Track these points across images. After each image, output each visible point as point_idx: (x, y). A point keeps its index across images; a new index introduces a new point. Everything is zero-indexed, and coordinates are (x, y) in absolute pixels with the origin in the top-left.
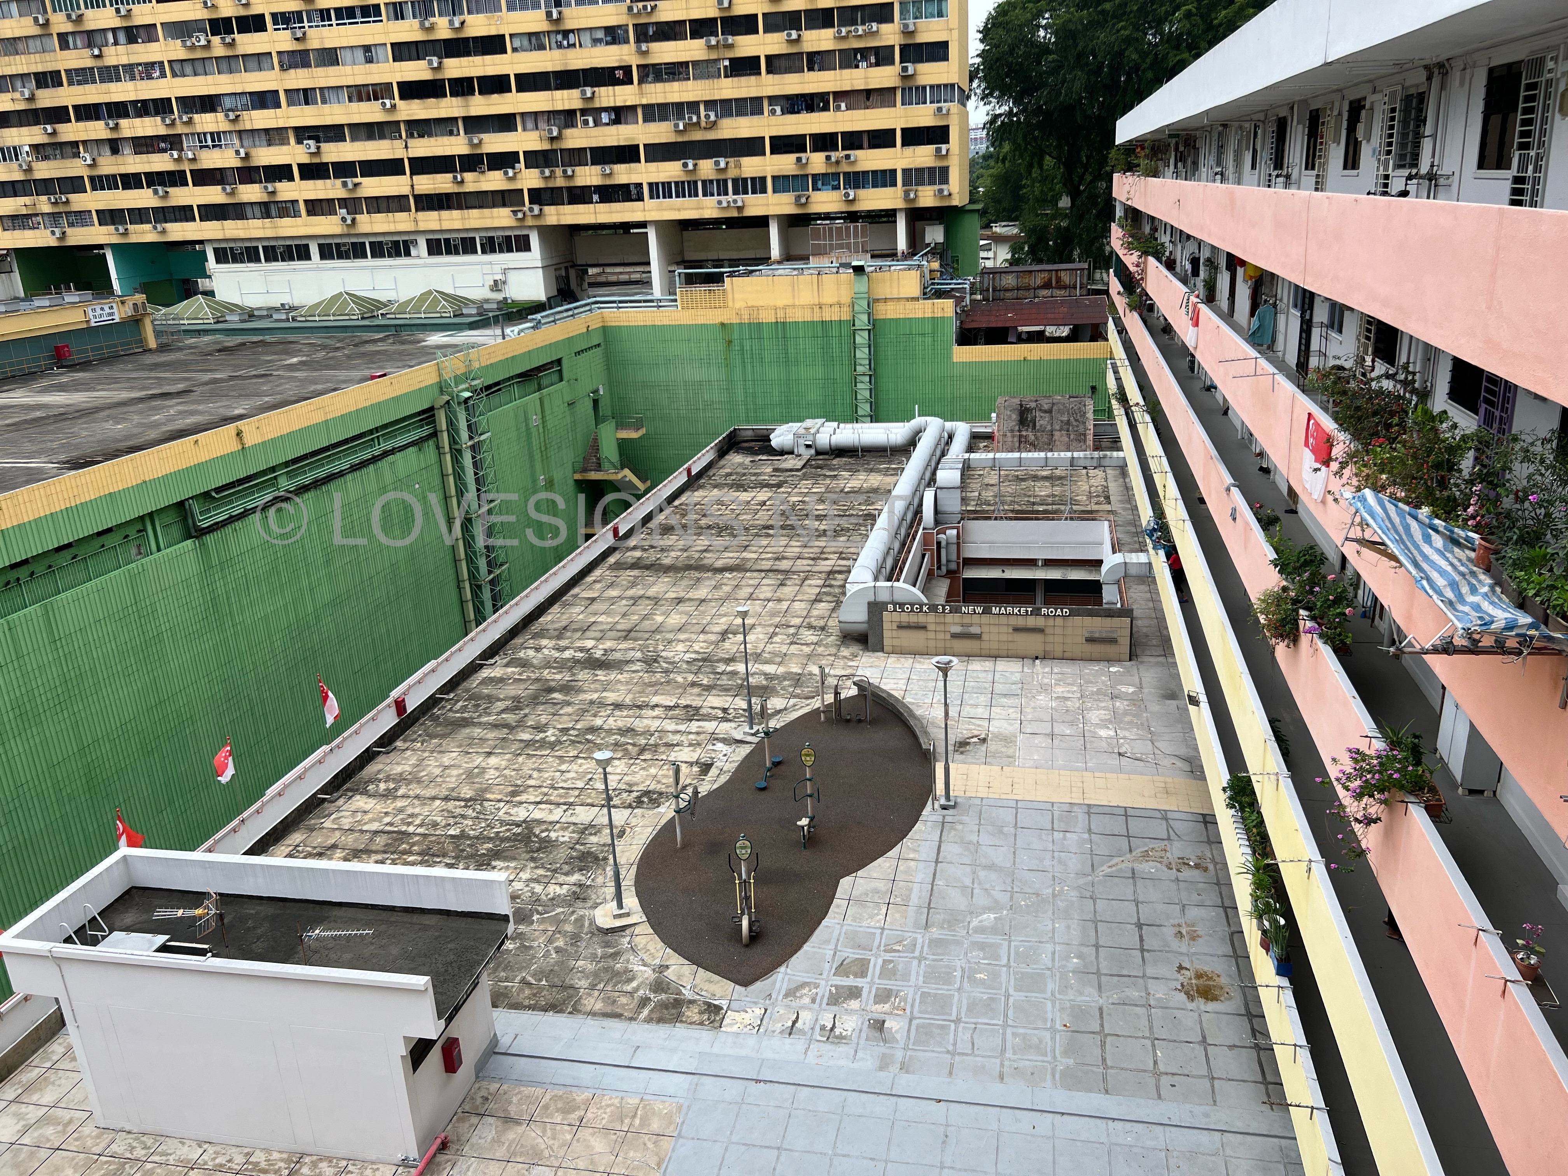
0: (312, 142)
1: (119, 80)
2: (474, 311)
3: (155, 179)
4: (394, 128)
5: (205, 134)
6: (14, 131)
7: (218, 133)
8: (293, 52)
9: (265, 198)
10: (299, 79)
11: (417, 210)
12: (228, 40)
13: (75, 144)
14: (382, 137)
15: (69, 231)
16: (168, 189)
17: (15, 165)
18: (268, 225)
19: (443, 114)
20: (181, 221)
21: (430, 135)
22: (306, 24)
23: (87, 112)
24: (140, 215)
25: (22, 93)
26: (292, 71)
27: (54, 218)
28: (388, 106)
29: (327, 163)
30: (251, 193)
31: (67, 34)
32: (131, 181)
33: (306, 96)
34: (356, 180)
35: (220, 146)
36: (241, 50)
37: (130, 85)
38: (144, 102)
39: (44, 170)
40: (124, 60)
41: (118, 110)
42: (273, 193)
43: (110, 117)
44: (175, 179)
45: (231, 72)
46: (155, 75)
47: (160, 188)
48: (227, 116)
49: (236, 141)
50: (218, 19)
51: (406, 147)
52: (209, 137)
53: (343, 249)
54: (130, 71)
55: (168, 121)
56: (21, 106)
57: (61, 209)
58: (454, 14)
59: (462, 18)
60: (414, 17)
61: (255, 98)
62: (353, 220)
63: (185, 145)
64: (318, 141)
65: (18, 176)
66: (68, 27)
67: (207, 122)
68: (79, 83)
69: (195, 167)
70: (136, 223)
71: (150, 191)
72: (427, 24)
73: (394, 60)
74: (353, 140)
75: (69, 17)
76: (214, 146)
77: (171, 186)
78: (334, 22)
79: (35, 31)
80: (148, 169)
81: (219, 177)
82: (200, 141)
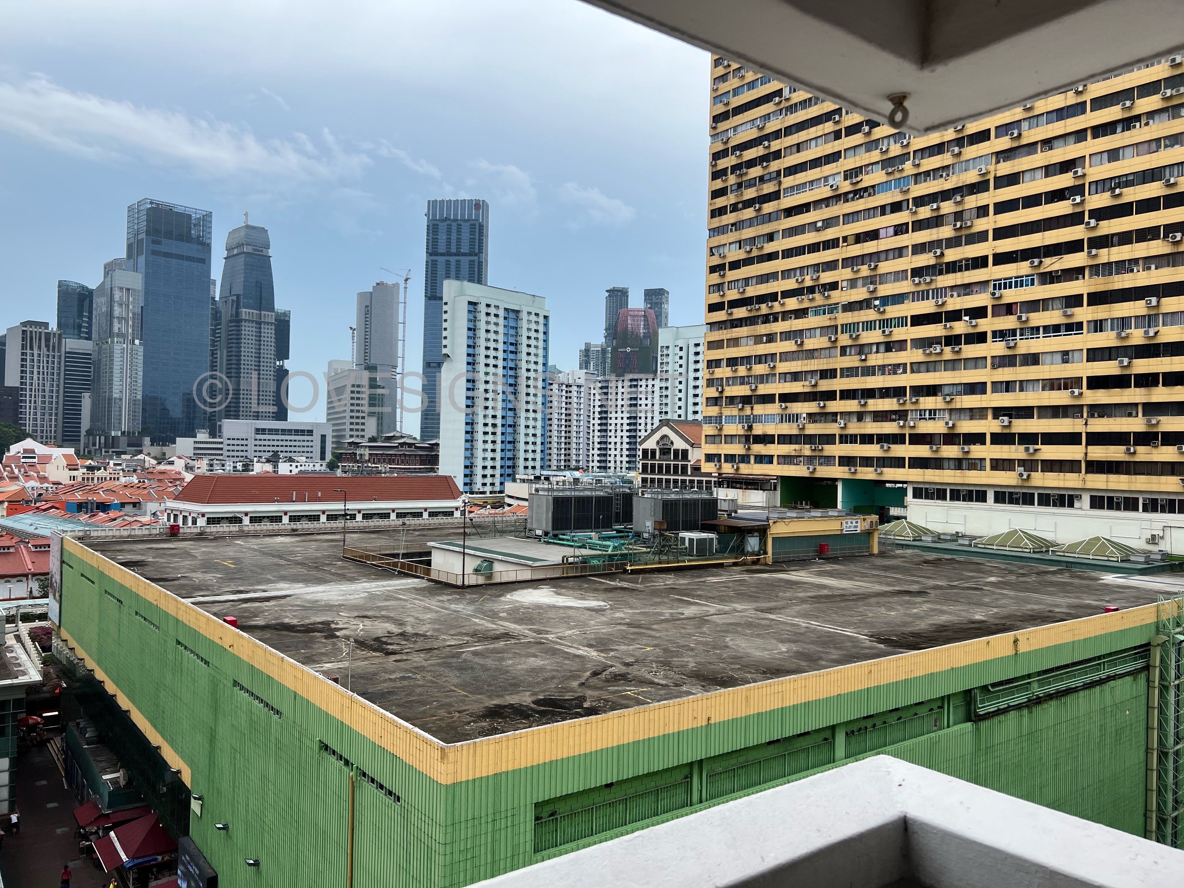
0: (1006, 419)
1: (874, 374)
2: (1142, 559)
3: (883, 439)
4: (1077, 410)
5: (925, 410)
6: (799, 404)
7: (935, 410)
8: (1004, 356)
9: (960, 455)
10: (1006, 374)
11: (1087, 472)
12: (957, 349)
13: (835, 414)
14: (1065, 416)
15: (818, 468)
16: (891, 446)
17: (795, 425)
18: (959, 475)
19: (1125, 400)
20: (895, 467)
21: (1110, 416)
22: (1018, 337)
23: (847, 395)
24: (867, 461)
25: (811, 382)
26: (1000, 369)
27: (810, 460)
28: (1076, 393)
29: (1015, 434)
30: (951, 451)
31: (846, 346)
32: (867, 439)
33: (1008, 386)
34: (1037, 447)
35: (934, 419)
36: (964, 355)
37: (881, 378)
38: (887, 389)
39: (812, 429)
40: (880, 363)
41: (870, 393)
42: (968, 452)
43: (863, 397)
44: (897, 439)
45: (954, 370)
46: (899, 372)
47: (885, 445)
48: (944, 399)
49: (947, 416)
50: (951, 336)
51: (1086, 424)
52: (927, 413)
53: (1014, 496)
54: (883, 369)
55: (901, 401)
56: (807, 390)
57: (817, 453)
58: (1149, 327)
59: (1156, 329)
60: (1112, 329)
61: (968, 386)
62: (1029, 476)
63: (909, 417)
64: (1011, 418)
65: (795, 432)
66: (849, 342)
67: (928, 402)
68: (847, 376)
69: (913, 432)
70: (863, 466)
71: (879, 446)
72: (1123, 334)
73: (1088, 361)
74: (1039, 417)
75: (851, 336)
76: (930, 419)
77: (893, 443)
78: (1041, 335)
79: (828, 345)
80: (879, 431)
81: (929, 440)
82: (921, 415)
